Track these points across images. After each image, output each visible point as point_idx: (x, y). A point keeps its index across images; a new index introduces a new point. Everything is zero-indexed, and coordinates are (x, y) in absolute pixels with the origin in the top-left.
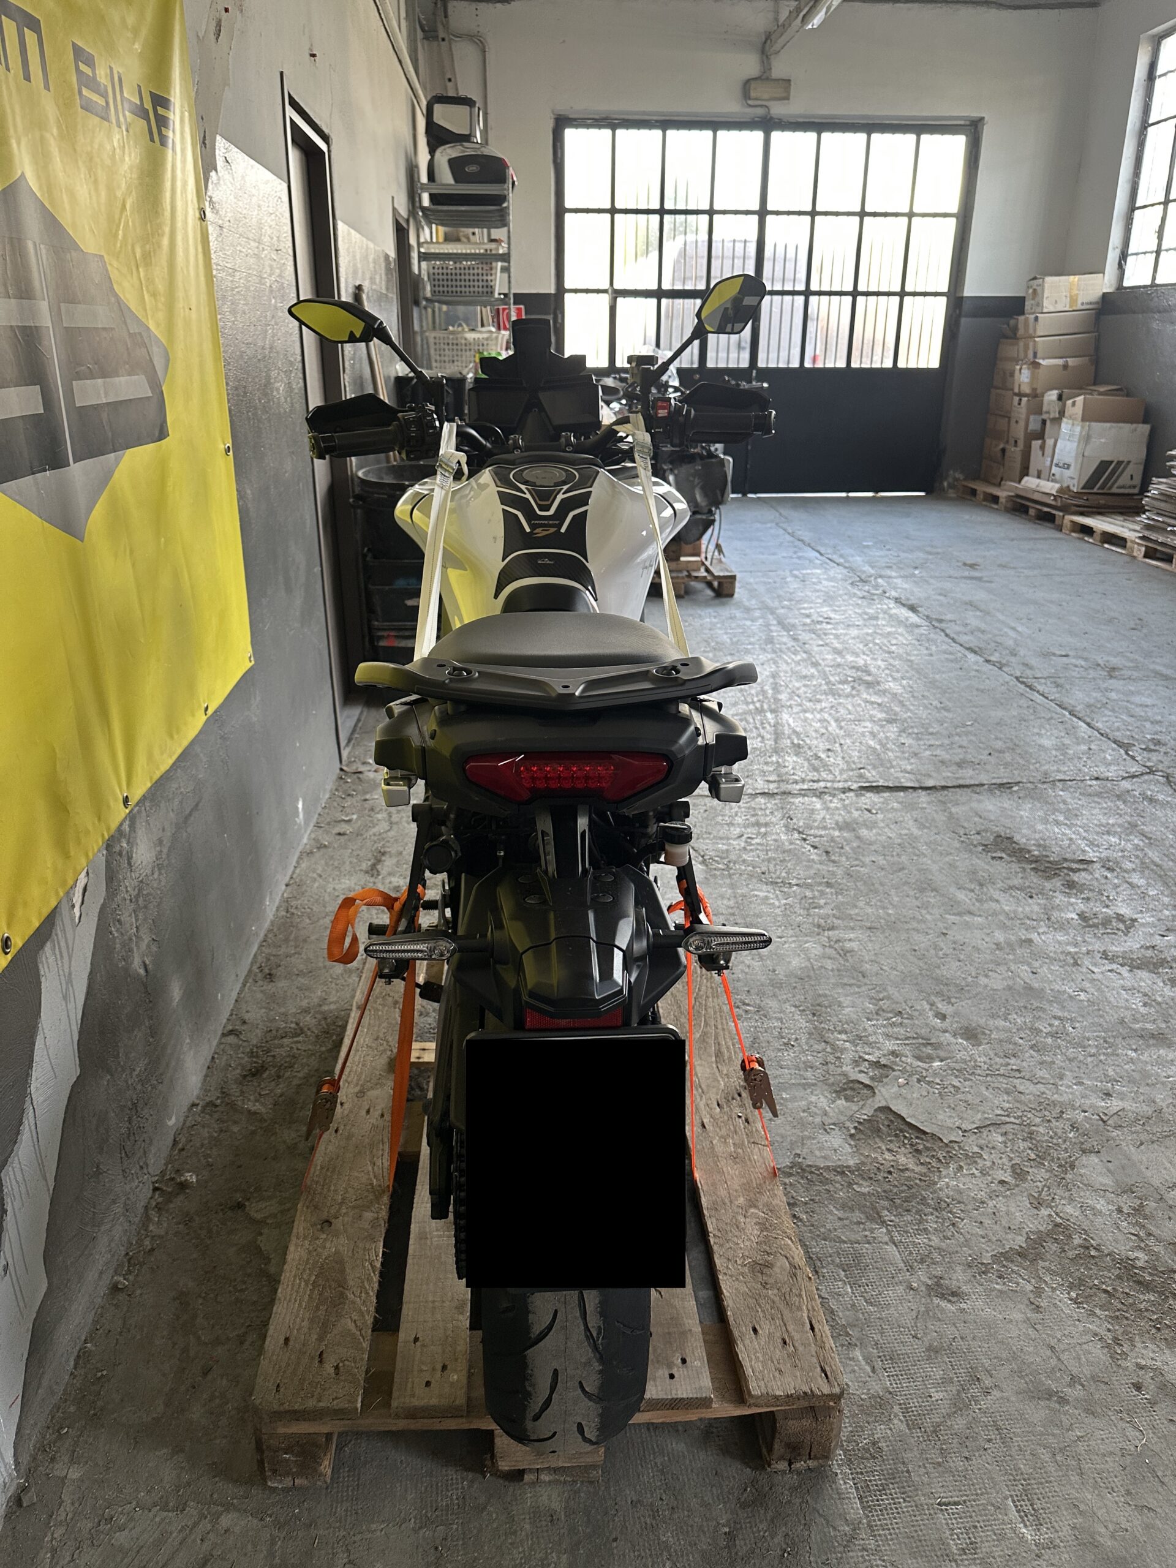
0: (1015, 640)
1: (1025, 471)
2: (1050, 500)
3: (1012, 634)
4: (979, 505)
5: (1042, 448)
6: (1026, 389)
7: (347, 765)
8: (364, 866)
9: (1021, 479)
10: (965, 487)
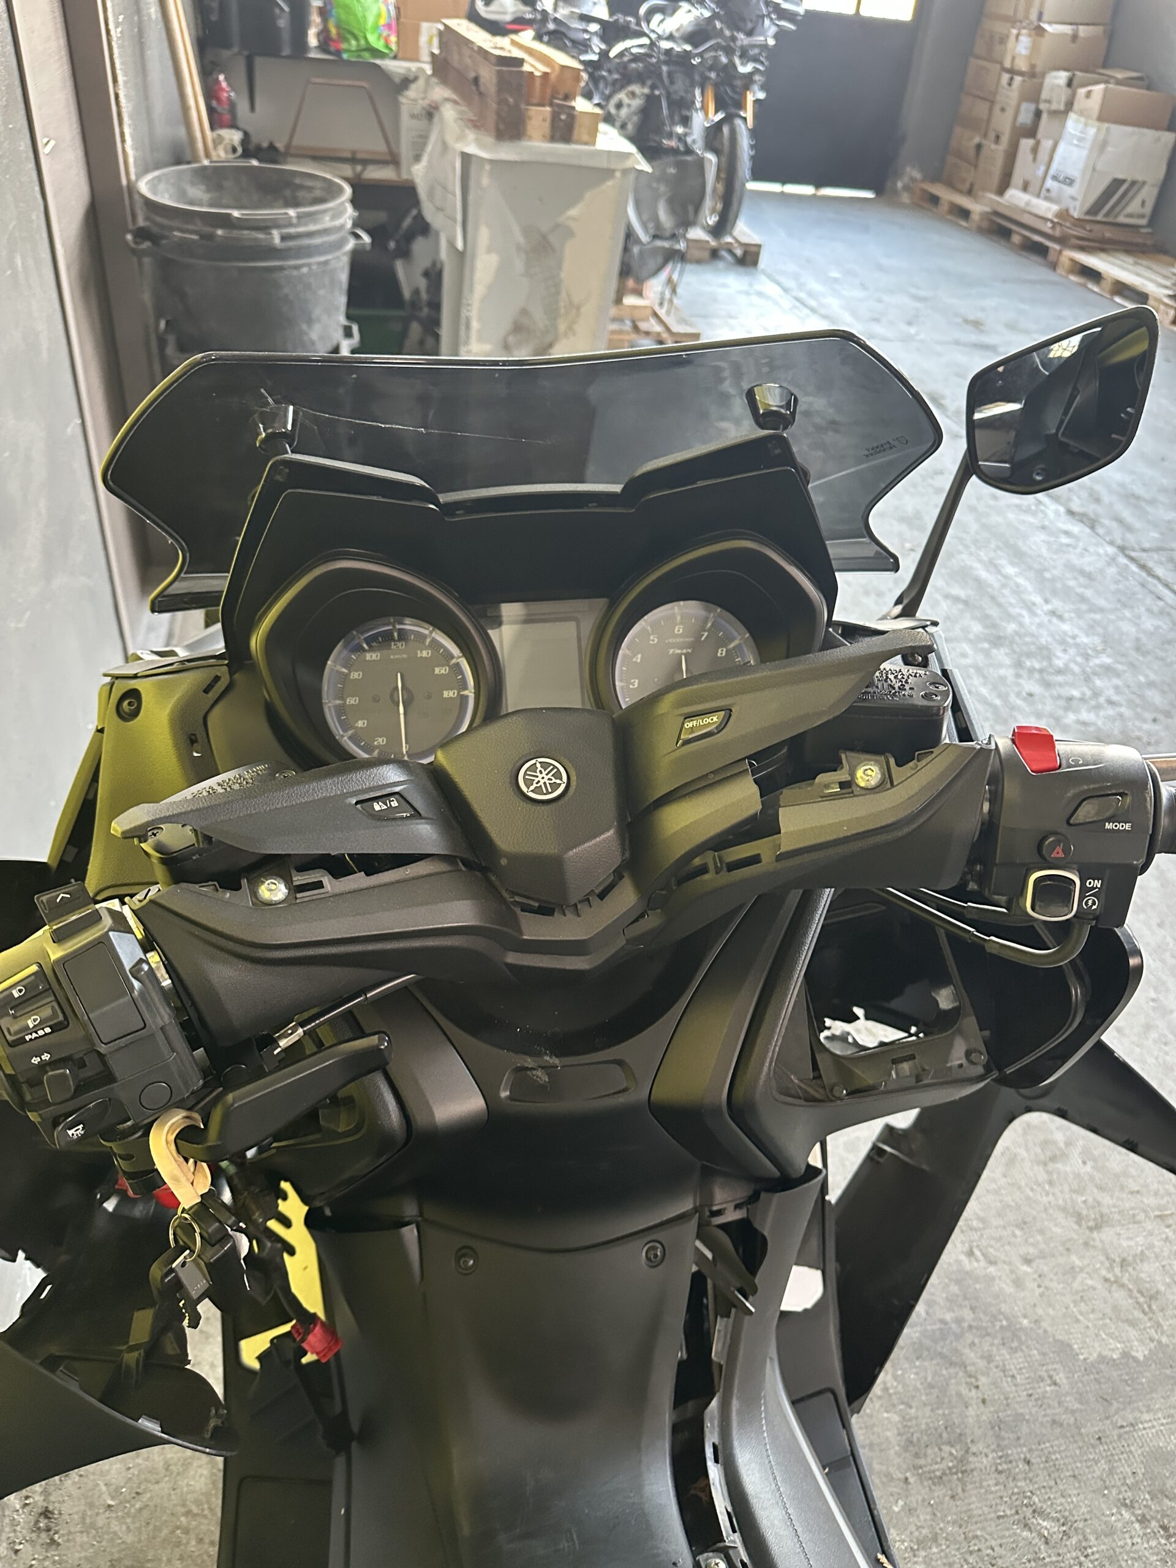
1: (1008, 180)
2: (1047, 228)
4: (940, 219)
5: (1035, 150)
6: (1023, 66)
9: (1001, 190)
10: (924, 191)
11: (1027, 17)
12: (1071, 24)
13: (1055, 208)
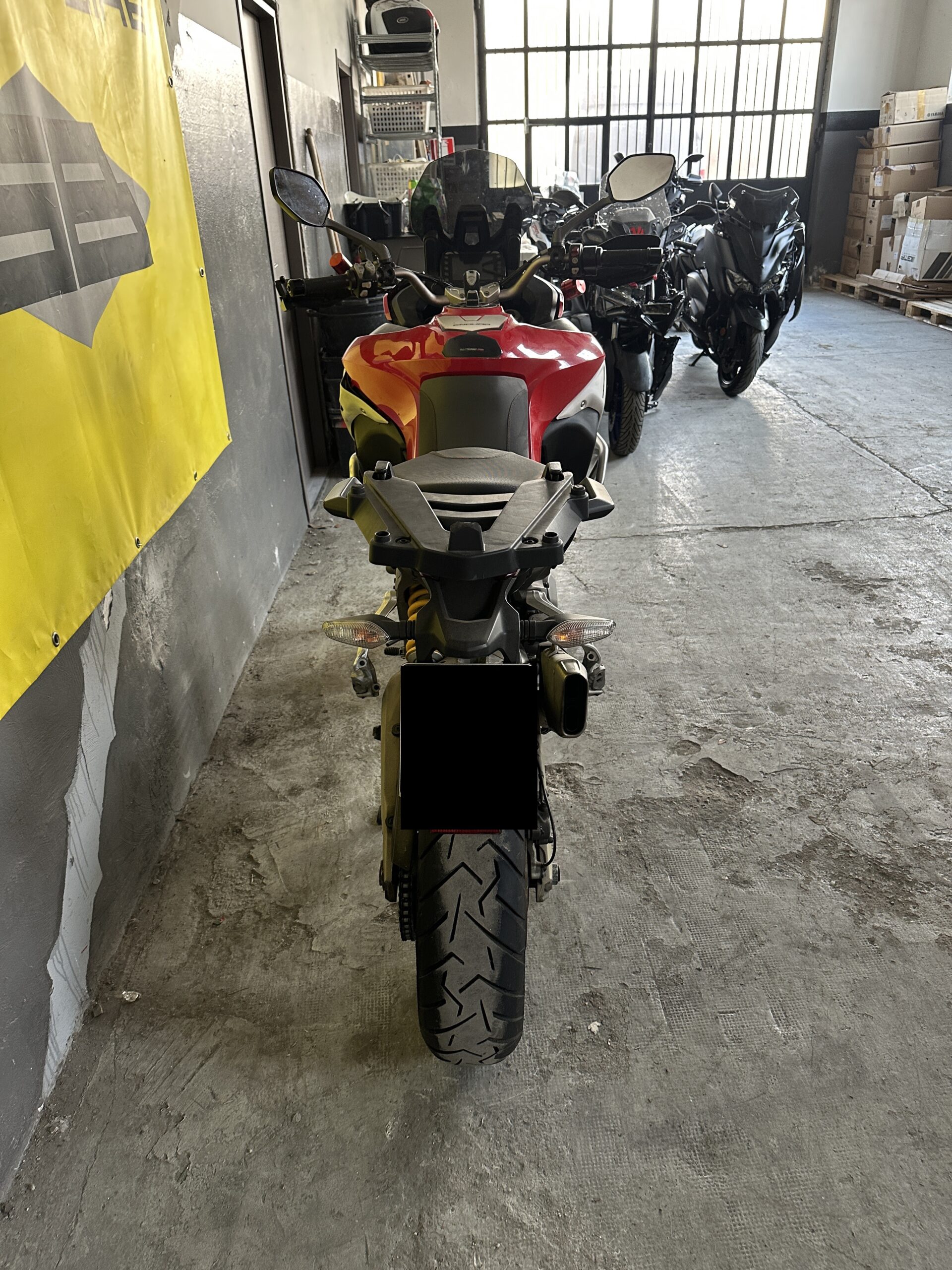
0: (854, 408)
1: (877, 265)
2: (896, 289)
3: (852, 402)
4: (838, 295)
5: (892, 243)
6: (879, 193)
7: (314, 523)
8: (327, 598)
9: (873, 271)
10: (826, 279)
11: (879, 164)
12: (909, 164)
13: (903, 276)
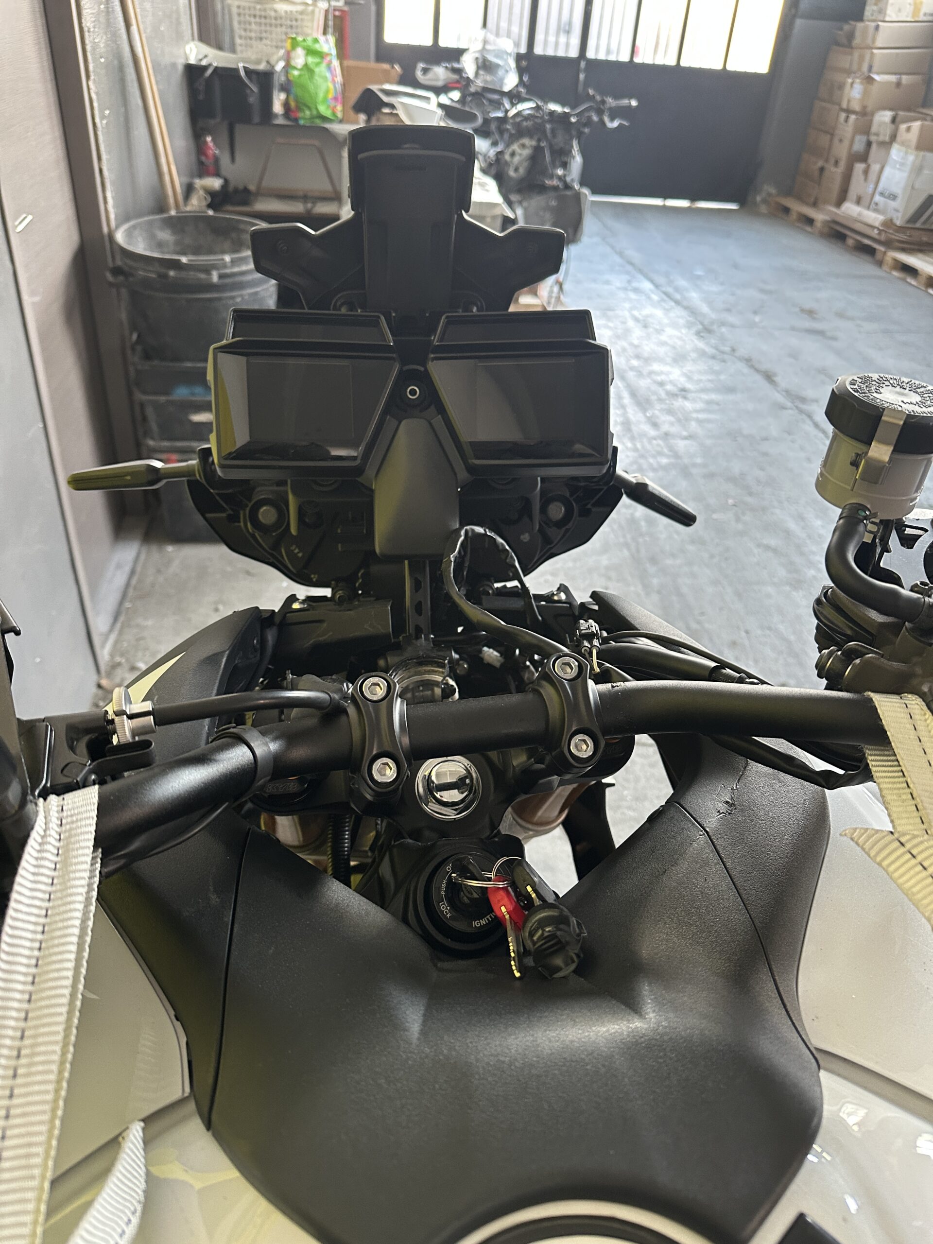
1: (844, 196)
2: (872, 233)
5: (866, 172)
6: (856, 107)
9: (839, 203)
10: (778, 204)
11: (859, 69)
12: (895, 74)
13: (881, 218)
